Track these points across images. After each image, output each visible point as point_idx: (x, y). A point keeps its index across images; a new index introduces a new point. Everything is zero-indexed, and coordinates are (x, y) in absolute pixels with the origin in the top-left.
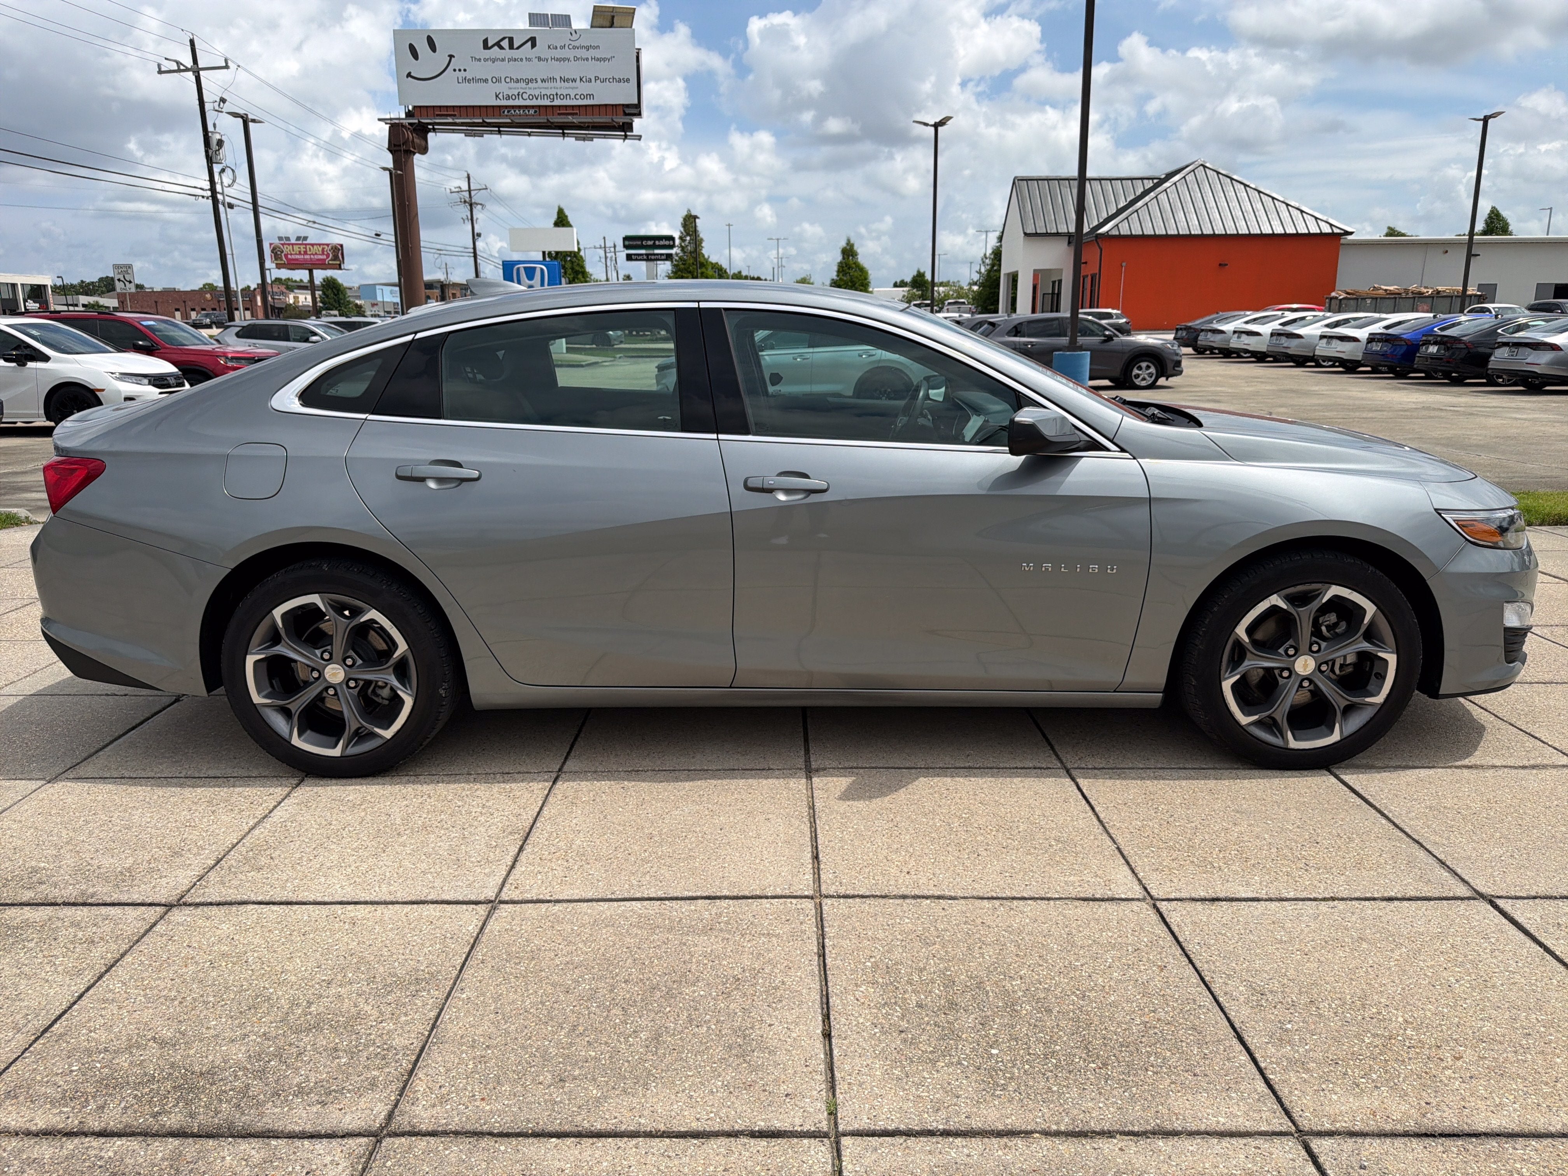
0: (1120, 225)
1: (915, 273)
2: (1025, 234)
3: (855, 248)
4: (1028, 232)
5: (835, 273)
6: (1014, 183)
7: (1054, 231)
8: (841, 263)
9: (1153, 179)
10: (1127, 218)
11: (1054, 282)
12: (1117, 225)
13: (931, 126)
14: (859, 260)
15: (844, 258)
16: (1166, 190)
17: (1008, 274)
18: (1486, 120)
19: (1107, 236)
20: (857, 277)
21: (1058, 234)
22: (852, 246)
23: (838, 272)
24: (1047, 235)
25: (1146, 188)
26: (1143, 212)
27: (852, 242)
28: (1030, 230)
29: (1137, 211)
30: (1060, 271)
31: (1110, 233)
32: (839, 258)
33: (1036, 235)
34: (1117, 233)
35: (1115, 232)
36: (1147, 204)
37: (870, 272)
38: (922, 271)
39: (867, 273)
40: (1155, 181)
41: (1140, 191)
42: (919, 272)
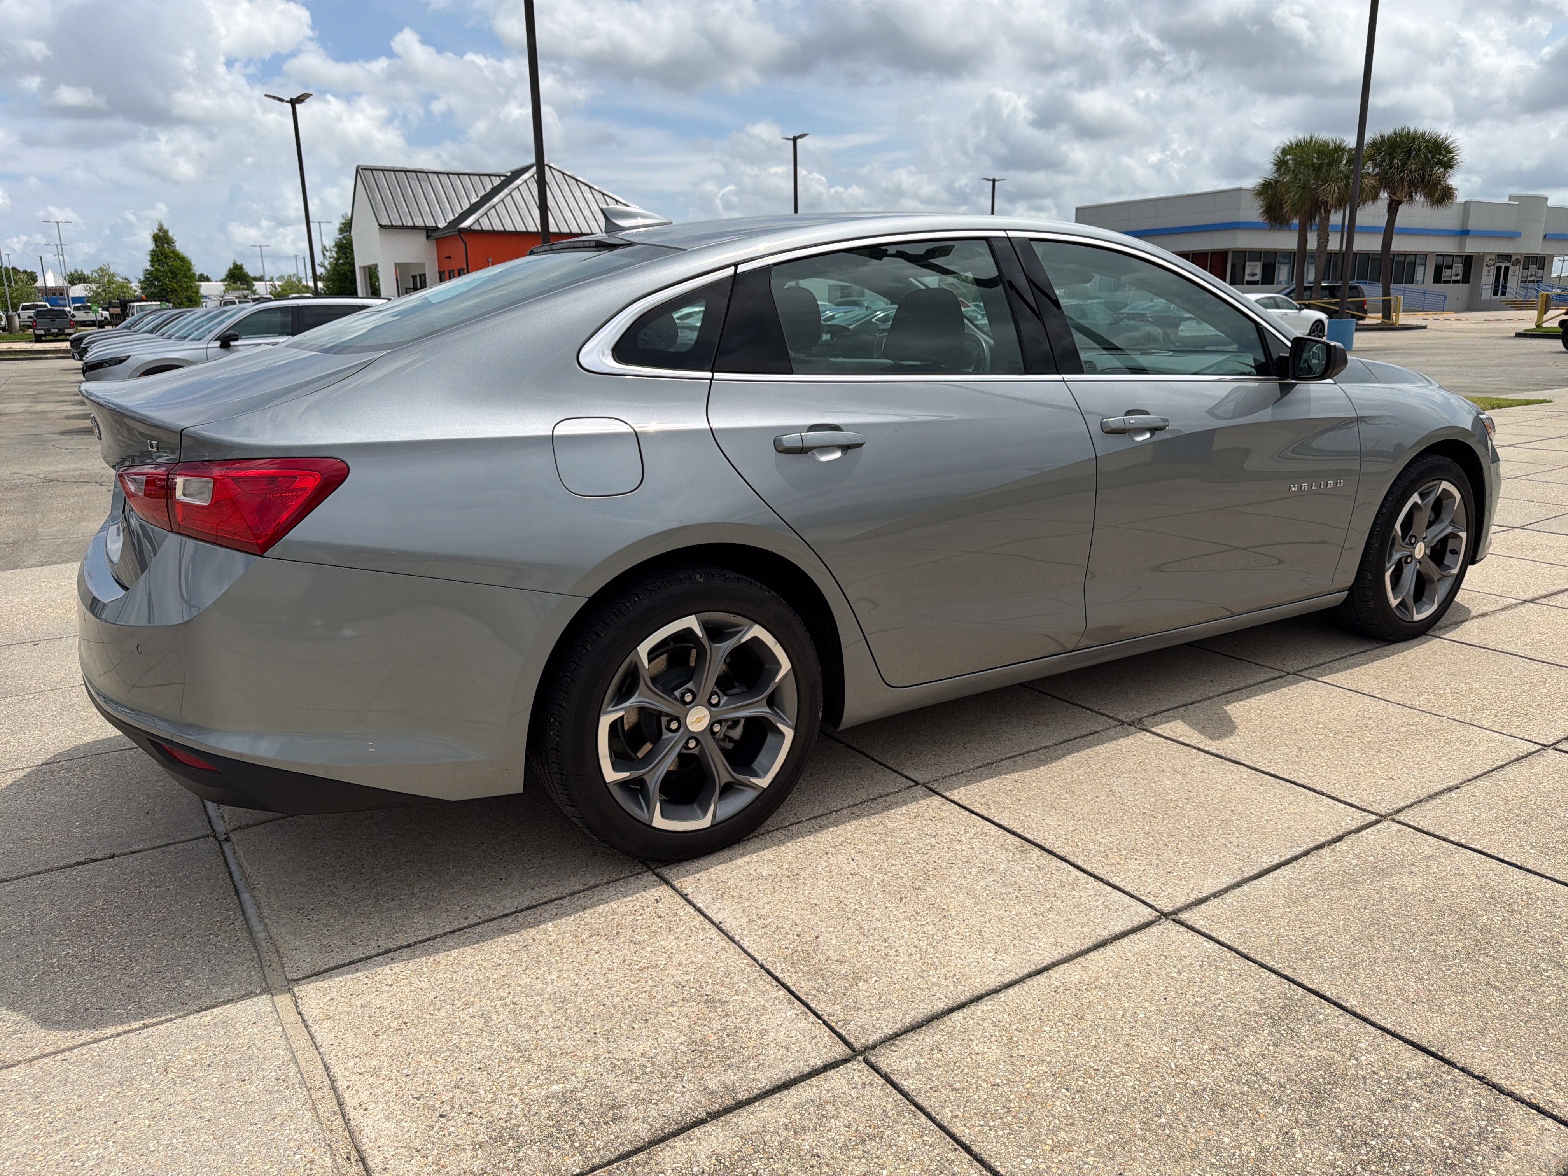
0: (480, 220)
1: (231, 266)
2: (381, 226)
3: (170, 234)
4: (383, 224)
5: (149, 263)
6: (357, 171)
7: (410, 224)
8: (154, 251)
9: (499, 176)
10: (486, 213)
11: (414, 277)
12: (478, 220)
13: (287, 102)
14: (177, 248)
15: (157, 246)
16: (518, 187)
17: (364, 267)
18: (795, 140)
19: (469, 231)
20: (178, 268)
21: (414, 228)
22: (166, 232)
23: (152, 261)
24: (403, 228)
25: (495, 185)
26: (501, 208)
27: (165, 227)
28: (385, 222)
29: (494, 207)
30: (422, 265)
31: (472, 228)
32: (151, 246)
33: (392, 227)
34: (479, 228)
35: (477, 227)
36: (502, 200)
37: (193, 262)
38: (239, 263)
39: (189, 263)
40: (502, 178)
41: (489, 187)
42: (235, 265)
